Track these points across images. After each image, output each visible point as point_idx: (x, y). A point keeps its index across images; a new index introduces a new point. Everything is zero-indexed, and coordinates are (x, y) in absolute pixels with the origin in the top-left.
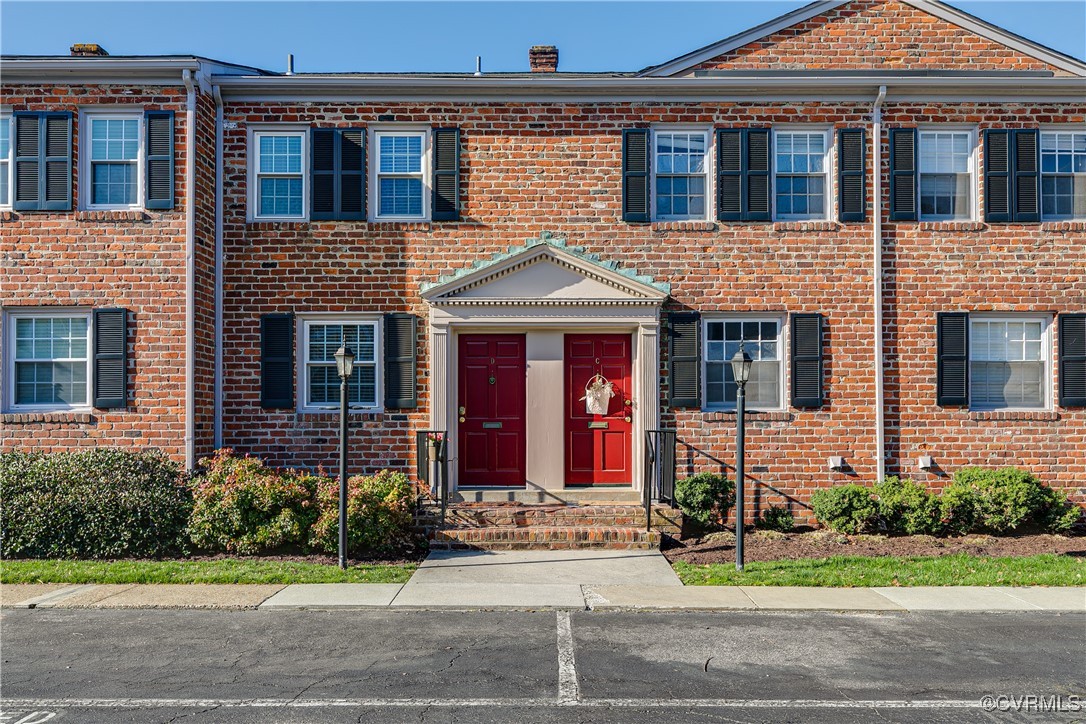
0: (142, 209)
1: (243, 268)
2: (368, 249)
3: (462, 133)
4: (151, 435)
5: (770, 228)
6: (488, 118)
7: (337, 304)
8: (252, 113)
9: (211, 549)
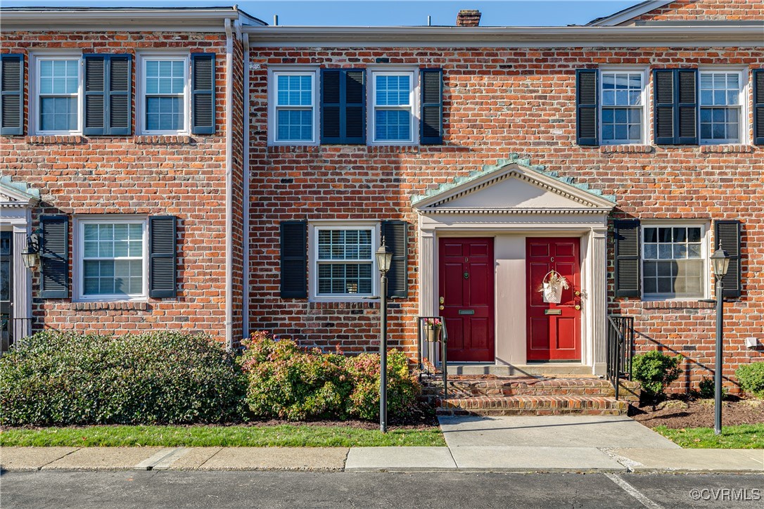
0: (189, 134)
1: (265, 183)
2: (368, 168)
3: (444, 72)
4: (197, 320)
5: (698, 150)
6: (465, 61)
7: (343, 213)
8: (272, 57)
9: (266, 416)
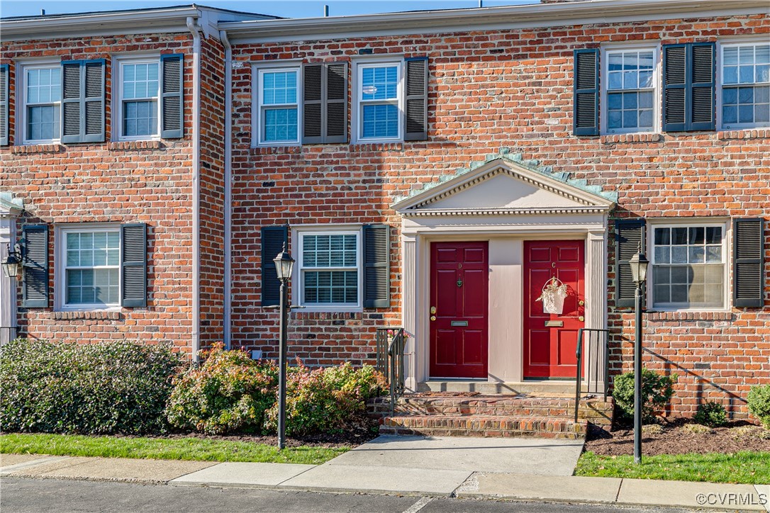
0: (159, 139)
1: (247, 187)
2: (350, 168)
3: (430, 61)
4: (165, 330)
5: (714, 137)
6: (453, 47)
7: (324, 217)
8: (255, 53)
9: (183, 428)
